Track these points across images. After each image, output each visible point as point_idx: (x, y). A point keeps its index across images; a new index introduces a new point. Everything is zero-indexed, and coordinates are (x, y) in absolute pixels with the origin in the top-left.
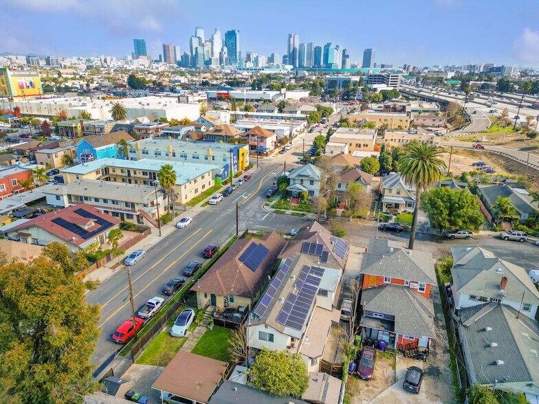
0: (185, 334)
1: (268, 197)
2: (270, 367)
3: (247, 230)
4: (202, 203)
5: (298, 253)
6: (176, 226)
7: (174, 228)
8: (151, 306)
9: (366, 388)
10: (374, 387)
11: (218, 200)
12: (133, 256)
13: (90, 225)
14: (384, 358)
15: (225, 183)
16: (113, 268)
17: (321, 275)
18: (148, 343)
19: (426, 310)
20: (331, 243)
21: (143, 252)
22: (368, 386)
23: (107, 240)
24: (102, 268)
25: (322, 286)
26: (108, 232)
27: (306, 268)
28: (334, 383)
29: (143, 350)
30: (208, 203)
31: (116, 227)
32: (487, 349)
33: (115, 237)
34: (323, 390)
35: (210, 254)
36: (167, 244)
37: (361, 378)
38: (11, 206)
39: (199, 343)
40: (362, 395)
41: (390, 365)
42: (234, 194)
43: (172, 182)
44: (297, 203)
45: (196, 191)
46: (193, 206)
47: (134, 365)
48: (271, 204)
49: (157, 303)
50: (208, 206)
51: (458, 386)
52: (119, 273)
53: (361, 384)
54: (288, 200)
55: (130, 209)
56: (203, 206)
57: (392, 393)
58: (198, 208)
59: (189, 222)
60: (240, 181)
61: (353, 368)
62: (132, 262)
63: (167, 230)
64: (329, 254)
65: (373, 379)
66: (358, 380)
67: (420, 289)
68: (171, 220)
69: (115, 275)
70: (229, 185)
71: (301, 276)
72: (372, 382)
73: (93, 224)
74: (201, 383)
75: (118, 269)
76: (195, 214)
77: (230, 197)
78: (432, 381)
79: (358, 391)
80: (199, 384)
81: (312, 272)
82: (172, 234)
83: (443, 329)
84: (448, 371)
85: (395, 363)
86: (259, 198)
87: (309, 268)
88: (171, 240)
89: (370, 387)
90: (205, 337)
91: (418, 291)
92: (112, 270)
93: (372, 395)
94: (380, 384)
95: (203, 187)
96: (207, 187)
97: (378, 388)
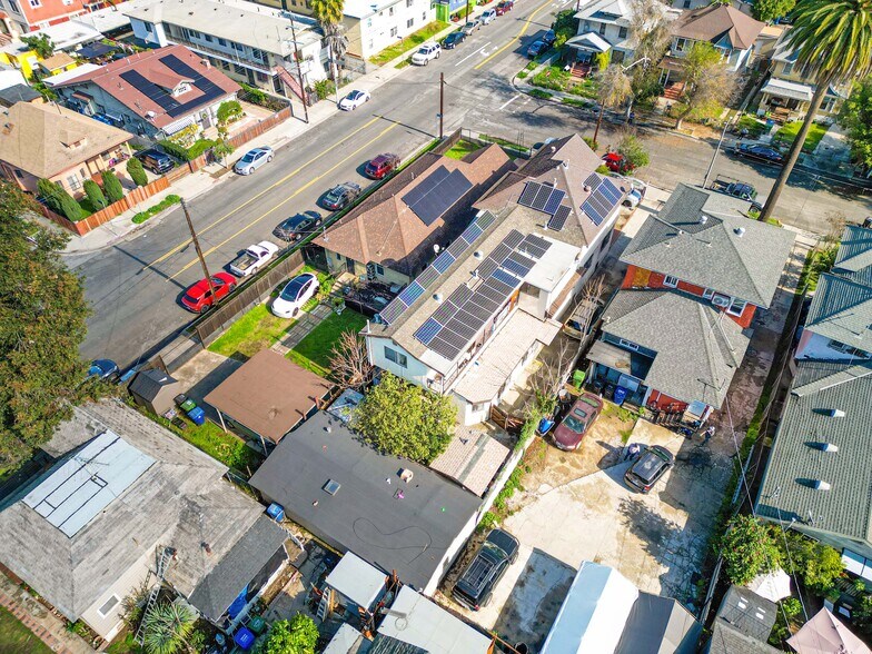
0: (295, 314)
1: (531, 57)
2: (381, 413)
3: (460, 130)
4: (399, 60)
5: (512, 204)
6: (339, 106)
7: (335, 110)
8: (253, 257)
9: (559, 464)
10: (573, 464)
11: (431, 56)
12: (248, 159)
13: (183, 90)
14: (614, 418)
15: (457, 17)
16: (216, 176)
17: (539, 254)
18: (233, 320)
19: (726, 351)
20: (585, 189)
21: (268, 153)
22: (563, 460)
23: (216, 121)
24: (199, 173)
25: (532, 278)
26: (215, 106)
27: (514, 237)
28: (495, 450)
29: (223, 329)
30: (409, 61)
31: (231, 98)
32: (814, 451)
33: (231, 117)
34: (468, 461)
35: (379, 171)
36: (314, 140)
37: (555, 446)
38: (79, 35)
39: (313, 333)
40: (547, 475)
41: (621, 432)
42: (466, 43)
43: (334, 12)
44: (584, 77)
45: (393, 31)
46: (382, 65)
47: (204, 352)
48: (531, 74)
49: (263, 254)
50: (409, 67)
51: (731, 495)
52: (223, 186)
53: (554, 455)
54: (567, 68)
55: (261, 61)
56: (399, 66)
57: (600, 481)
58: (390, 72)
59: (363, 99)
60: (486, 14)
61: (546, 427)
62: (246, 168)
63: (322, 111)
64: (572, 212)
65: (579, 451)
66: (551, 448)
67: (733, 309)
68: (333, 92)
69: (216, 190)
70: (462, 22)
71: (499, 252)
72: (573, 456)
73: (189, 88)
74: (279, 408)
75: (223, 178)
76: (378, 83)
77: (458, 49)
78: (685, 476)
79: (542, 465)
80: (276, 411)
81: (522, 247)
82: (329, 121)
83: (758, 385)
84: (725, 465)
85: (630, 431)
86: (513, 57)
87: (521, 236)
88: (323, 133)
89: (567, 464)
90: (325, 325)
91: (729, 311)
92: (214, 180)
93: (564, 478)
94: (585, 462)
95: (410, 23)
96: (419, 25)
97: (578, 467)
